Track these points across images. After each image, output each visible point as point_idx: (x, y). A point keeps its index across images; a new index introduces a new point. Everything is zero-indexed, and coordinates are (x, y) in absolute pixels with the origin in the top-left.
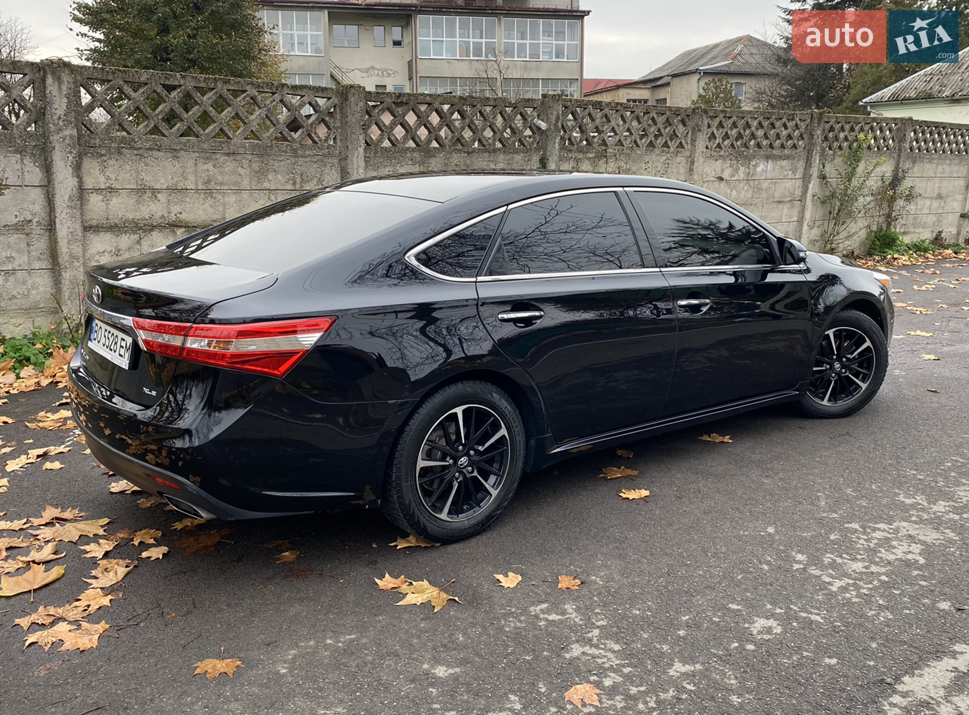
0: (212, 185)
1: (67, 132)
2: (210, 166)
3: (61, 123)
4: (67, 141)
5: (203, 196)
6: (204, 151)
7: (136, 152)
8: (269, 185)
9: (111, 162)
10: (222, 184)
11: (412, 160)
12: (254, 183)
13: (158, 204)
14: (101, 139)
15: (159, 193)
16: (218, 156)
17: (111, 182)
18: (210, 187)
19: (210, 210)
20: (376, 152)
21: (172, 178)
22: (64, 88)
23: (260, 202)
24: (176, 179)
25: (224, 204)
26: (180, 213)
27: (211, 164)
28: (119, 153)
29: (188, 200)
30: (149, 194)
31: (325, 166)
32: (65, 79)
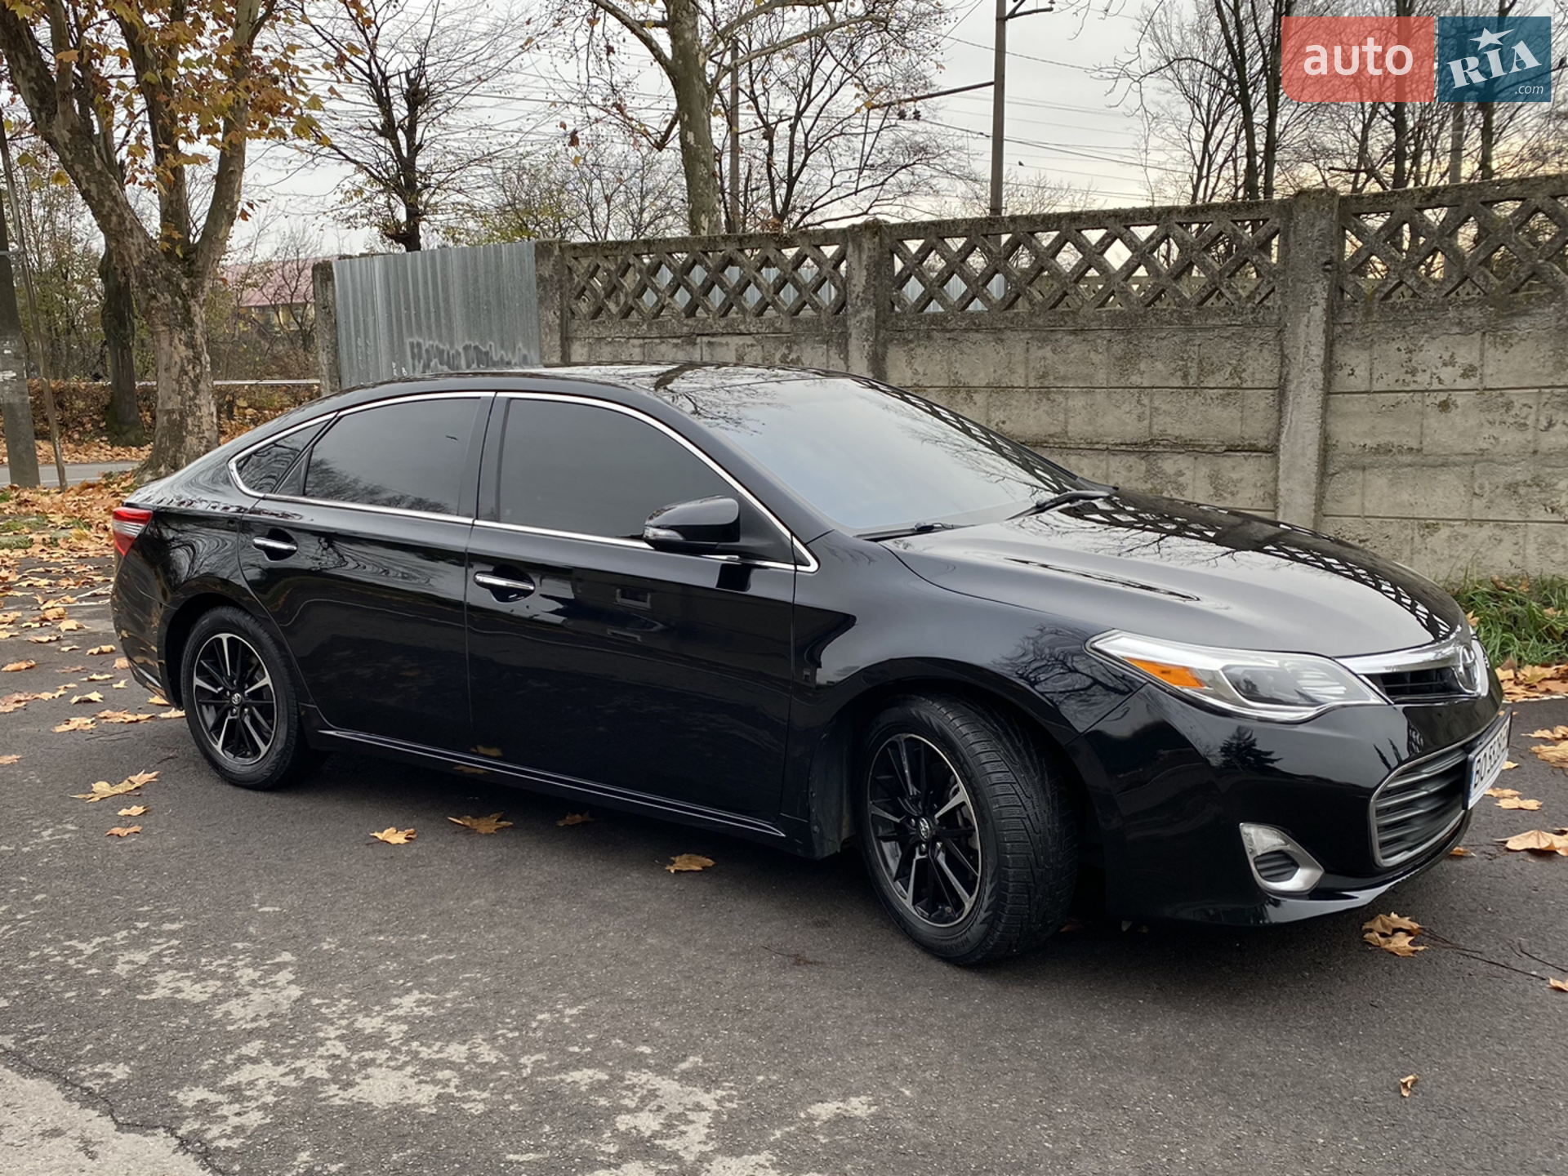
0: (1050, 381)
1: (865, 314)
2: (1047, 352)
3: (859, 304)
4: (864, 326)
5: (1035, 397)
6: (1038, 328)
7: (948, 335)
8: (1139, 380)
9: (920, 351)
10: (1064, 378)
11: (1460, 323)
12: (1114, 377)
13: (973, 408)
14: (909, 320)
15: (975, 392)
16: (1059, 336)
17: (919, 377)
18: (1046, 384)
19: (1045, 419)
20: (1368, 313)
21: (995, 371)
22: (864, 257)
23: (1123, 408)
24: (999, 372)
25: (1067, 411)
26: (1004, 422)
27: (1049, 348)
28: (929, 337)
29: (1014, 403)
30: (963, 394)
31: (1248, 344)
32: (866, 246)
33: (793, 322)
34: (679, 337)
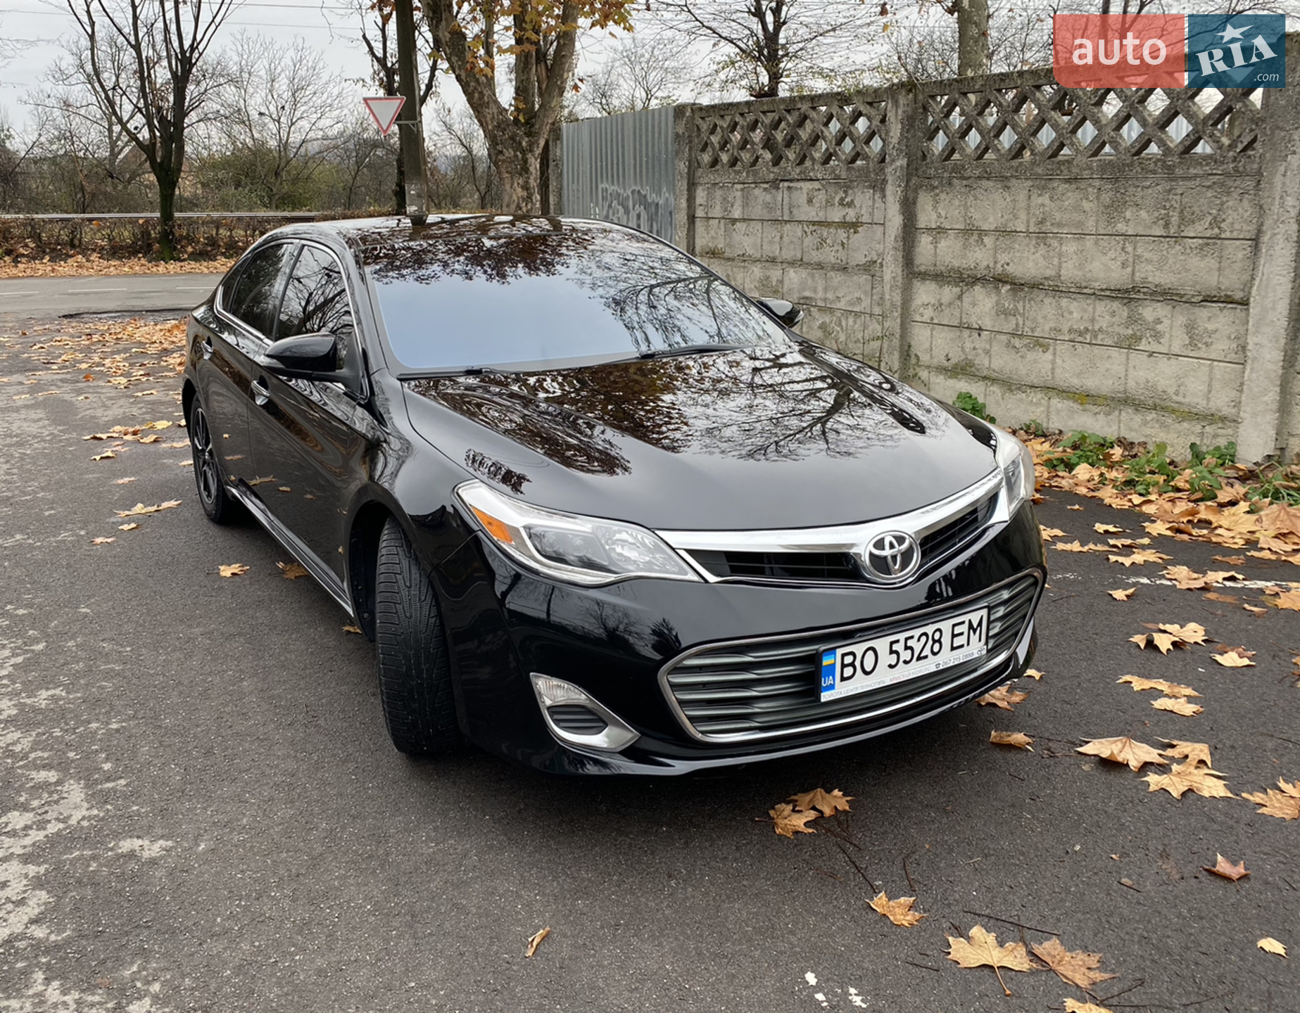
0: (1047, 227)
1: (898, 163)
2: (1045, 199)
3: (895, 154)
4: (898, 174)
5: (1034, 242)
6: (1037, 177)
7: (965, 182)
8: (1125, 228)
9: (943, 196)
10: (1059, 225)
12: (1102, 225)
13: (984, 250)
14: (935, 168)
15: (986, 235)
16: (1056, 185)
17: (942, 220)
18: (1044, 229)
19: (1042, 262)
21: (1002, 216)
22: (900, 112)
23: (1109, 255)
24: (1006, 217)
25: (1060, 255)
26: (1008, 264)
27: (1047, 195)
28: (950, 184)
29: (1017, 246)
30: (975, 237)
31: (1228, 194)
32: (902, 102)
33: (848, 169)
34: (767, 183)
